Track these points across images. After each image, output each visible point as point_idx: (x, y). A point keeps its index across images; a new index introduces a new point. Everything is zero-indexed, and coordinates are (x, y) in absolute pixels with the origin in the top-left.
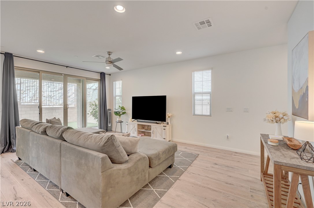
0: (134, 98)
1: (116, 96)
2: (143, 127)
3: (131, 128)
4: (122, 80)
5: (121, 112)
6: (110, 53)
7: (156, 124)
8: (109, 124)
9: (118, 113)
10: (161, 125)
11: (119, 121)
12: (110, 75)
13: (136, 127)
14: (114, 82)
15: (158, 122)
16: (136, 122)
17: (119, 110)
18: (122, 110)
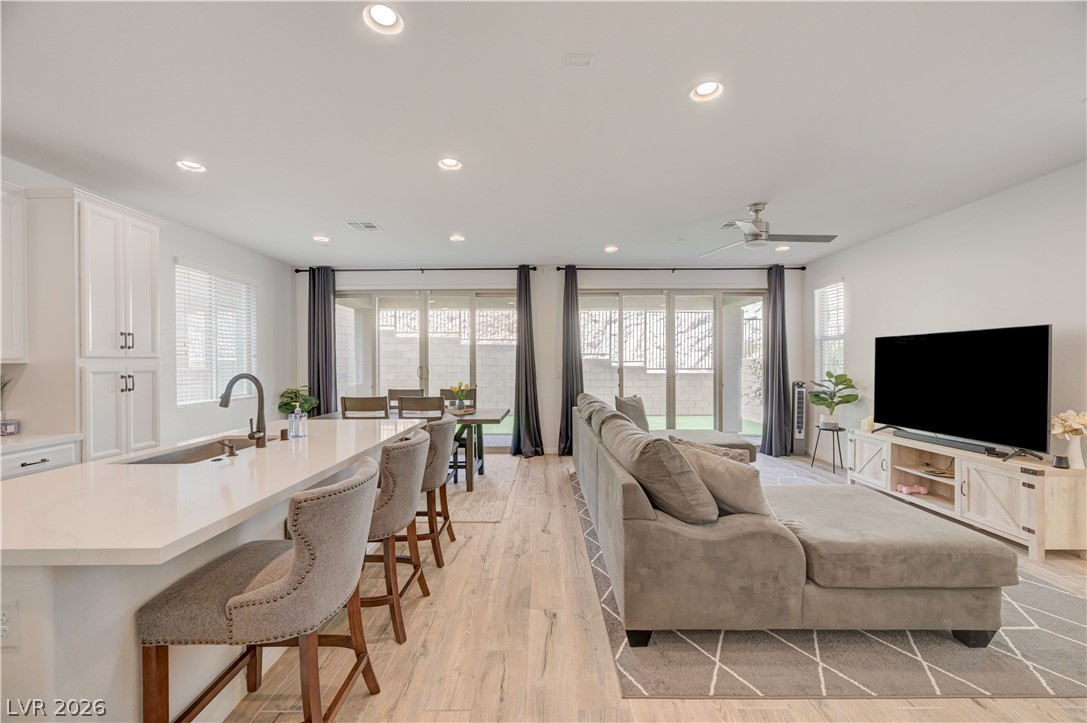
0: (881, 343)
1: (824, 338)
2: (927, 460)
3: (867, 456)
4: (843, 279)
5: (838, 395)
6: (758, 207)
7: (985, 457)
8: (796, 431)
9: (822, 395)
10: (1011, 462)
11: (826, 424)
12: (803, 268)
13: (887, 454)
14: (817, 292)
15: (999, 448)
16: (888, 437)
17: (830, 386)
18: (841, 387)
